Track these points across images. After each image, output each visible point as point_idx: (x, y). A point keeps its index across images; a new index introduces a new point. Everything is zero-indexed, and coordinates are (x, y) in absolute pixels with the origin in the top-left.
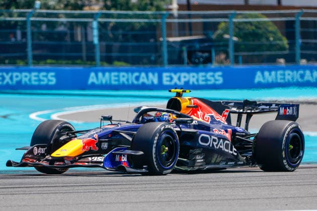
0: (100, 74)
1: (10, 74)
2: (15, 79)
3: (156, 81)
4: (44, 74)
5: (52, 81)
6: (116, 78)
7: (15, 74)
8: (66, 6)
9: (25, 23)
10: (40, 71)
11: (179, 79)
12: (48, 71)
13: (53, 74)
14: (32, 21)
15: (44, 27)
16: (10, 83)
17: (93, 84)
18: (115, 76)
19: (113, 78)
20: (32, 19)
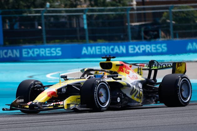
0: (89, 48)
1: (32, 50)
2: (36, 53)
3: (124, 51)
4: (54, 49)
5: (59, 53)
6: (99, 50)
7: (35, 50)
8: (66, 6)
9: (40, 17)
10: (51, 47)
11: (139, 49)
12: (56, 47)
13: (59, 49)
14: (45, 16)
15: (52, 19)
16: (33, 55)
17: (85, 54)
18: (98, 49)
19: (97, 50)
20: (45, 14)
